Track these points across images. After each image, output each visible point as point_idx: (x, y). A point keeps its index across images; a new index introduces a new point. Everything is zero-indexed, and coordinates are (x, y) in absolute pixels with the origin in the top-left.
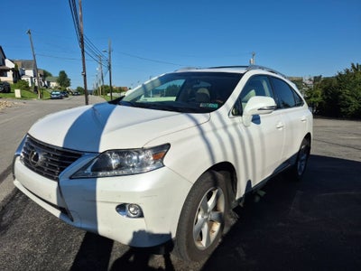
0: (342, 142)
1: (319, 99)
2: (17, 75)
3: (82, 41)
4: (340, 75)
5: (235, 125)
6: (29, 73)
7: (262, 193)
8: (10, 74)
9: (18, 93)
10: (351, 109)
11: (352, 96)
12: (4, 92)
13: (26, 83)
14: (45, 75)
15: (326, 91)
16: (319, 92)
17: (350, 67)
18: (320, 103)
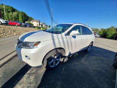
0: (104, 44)
1: (102, 34)
2: (42, 26)
3: (52, 19)
4: (108, 28)
5: (66, 38)
6: (44, 25)
7: (77, 54)
8: (41, 25)
9: (41, 29)
10: (109, 37)
11: (110, 33)
12: (39, 28)
13: (43, 27)
14: (47, 26)
15: (104, 32)
16: (102, 32)
17: (111, 27)
18: (102, 35)
